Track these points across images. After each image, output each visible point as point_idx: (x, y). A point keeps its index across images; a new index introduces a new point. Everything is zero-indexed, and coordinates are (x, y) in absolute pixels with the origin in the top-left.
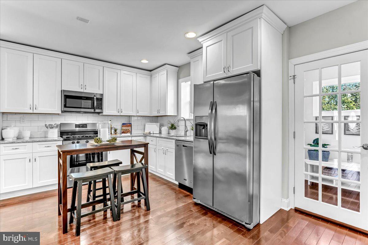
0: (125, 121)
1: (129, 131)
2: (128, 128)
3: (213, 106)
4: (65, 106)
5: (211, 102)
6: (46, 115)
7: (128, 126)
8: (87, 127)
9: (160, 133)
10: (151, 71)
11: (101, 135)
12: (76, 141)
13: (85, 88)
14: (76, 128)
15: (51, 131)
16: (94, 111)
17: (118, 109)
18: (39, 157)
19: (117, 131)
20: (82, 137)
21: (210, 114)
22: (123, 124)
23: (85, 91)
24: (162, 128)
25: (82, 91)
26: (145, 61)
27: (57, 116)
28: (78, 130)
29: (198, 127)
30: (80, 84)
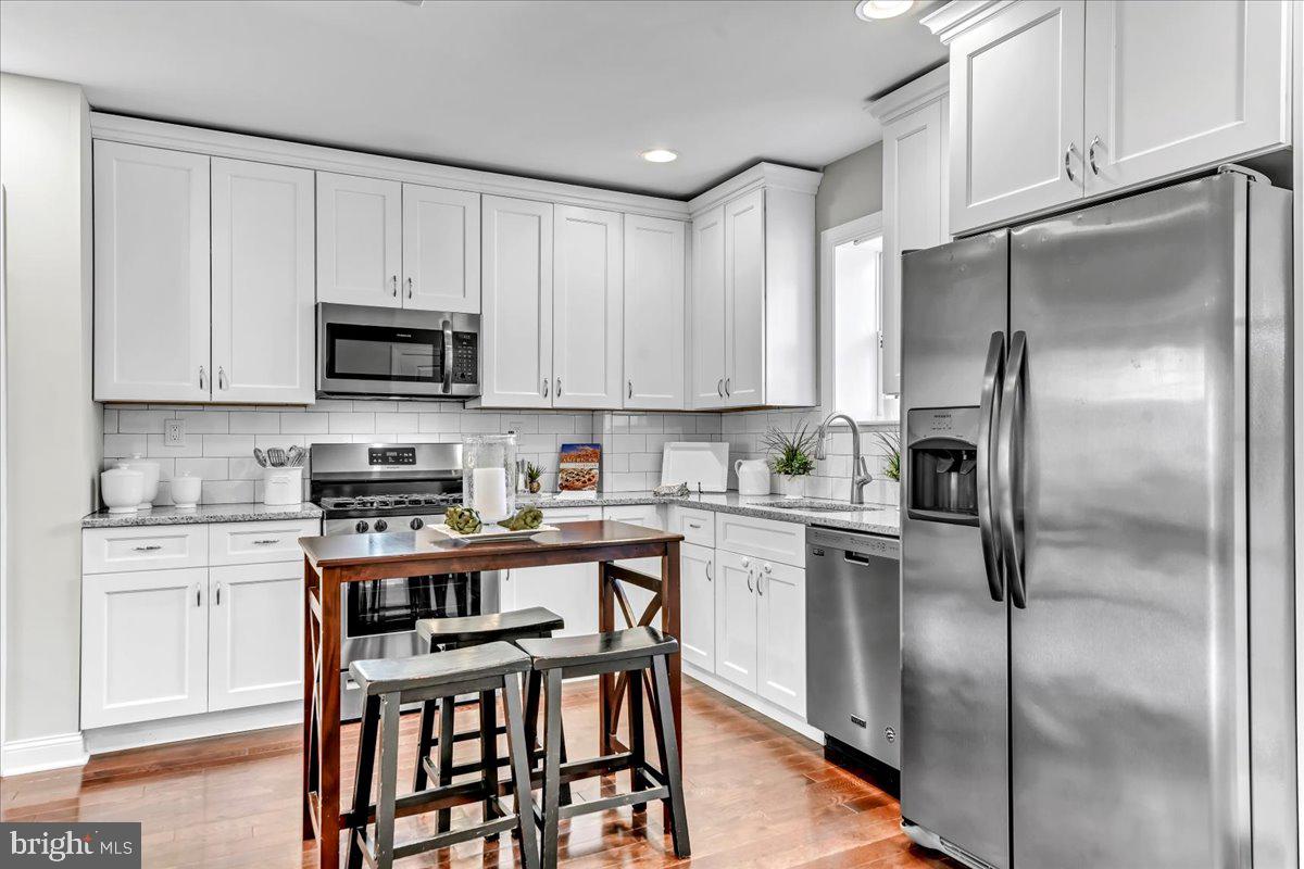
0: (572, 433)
1: (590, 480)
2: (587, 466)
3: (1008, 354)
4: (331, 373)
5: (997, 335)
6: (258, 408)
7: (586, 458)
8: (414, 463)
9: (733, 489)
10: (686, 198)
11: (475, 496)
12: (371, 522)
13: (406, 294)
14: (371, 463)
15: (277, 475)
16: (446, 388)
17: (542, 380)
18: (231, 584)
19: (540, 479)
20: (397, 503)
21: (988, 398)
22: (565, 447)
23: (409, 305)
24: (740, 464)
25: (395, 303)
26: (660, 156)
27: (299, 413)
28: (382, 473)
29: (928, 461)
30: (389, 277)
